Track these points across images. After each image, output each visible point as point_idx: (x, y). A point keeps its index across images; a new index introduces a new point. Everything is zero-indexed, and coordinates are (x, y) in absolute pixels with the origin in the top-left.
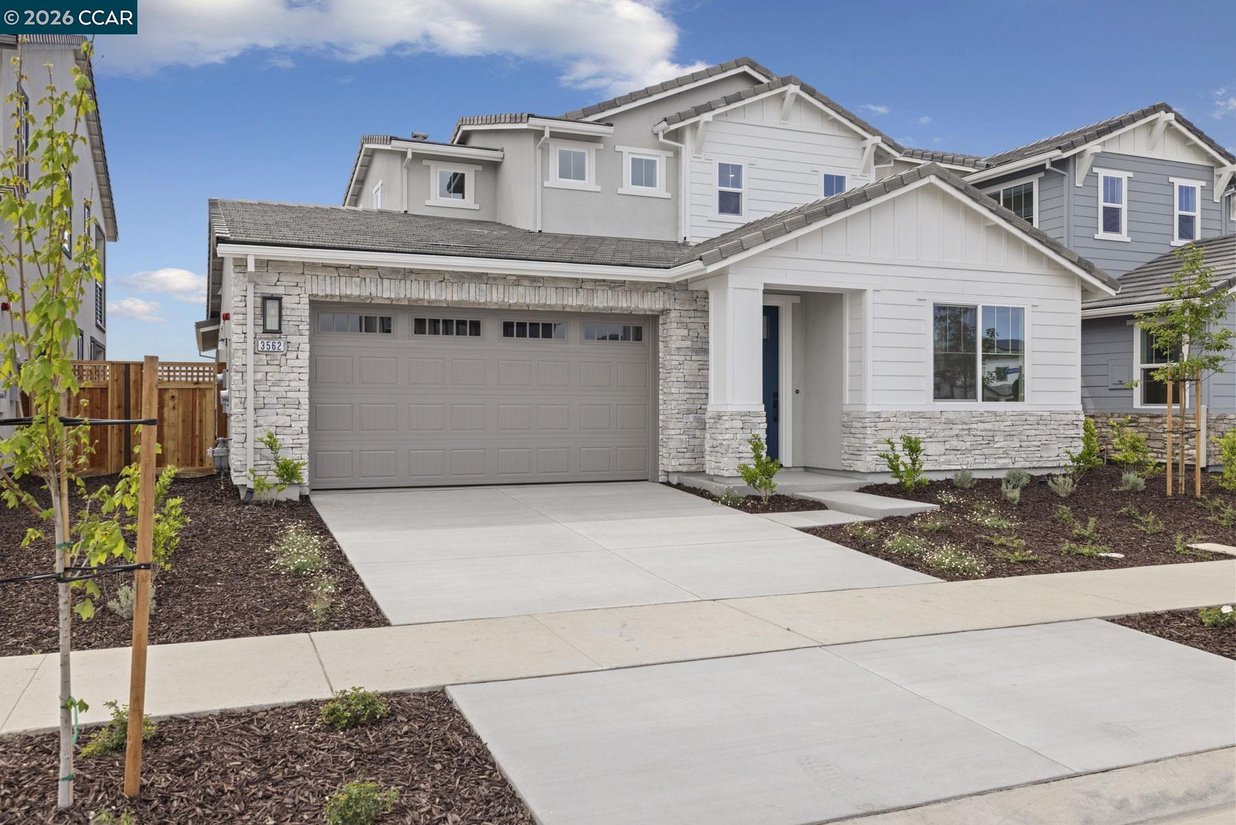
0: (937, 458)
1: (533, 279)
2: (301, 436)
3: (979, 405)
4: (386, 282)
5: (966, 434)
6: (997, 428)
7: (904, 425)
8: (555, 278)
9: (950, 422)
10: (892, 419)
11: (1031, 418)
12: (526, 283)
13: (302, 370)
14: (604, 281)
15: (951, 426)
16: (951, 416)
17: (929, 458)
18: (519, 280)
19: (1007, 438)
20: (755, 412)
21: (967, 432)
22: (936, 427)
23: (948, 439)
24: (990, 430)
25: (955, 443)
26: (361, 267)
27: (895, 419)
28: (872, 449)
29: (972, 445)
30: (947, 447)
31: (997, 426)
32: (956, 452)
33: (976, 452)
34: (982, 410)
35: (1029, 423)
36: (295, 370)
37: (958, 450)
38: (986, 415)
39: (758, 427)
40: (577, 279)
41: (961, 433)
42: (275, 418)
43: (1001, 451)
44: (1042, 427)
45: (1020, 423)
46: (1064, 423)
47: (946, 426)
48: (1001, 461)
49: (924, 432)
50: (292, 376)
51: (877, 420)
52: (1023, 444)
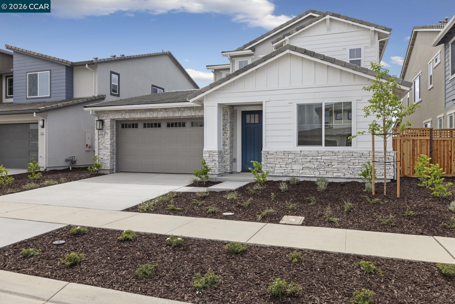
0: (298, 171)
1: (165, 109)
2: (108, 157)
3: (323, 148)
4: (127, 113)
5: (315, 161)
6: (333, 159)
7: (280, 156)
8: (172, 108)
9: (305, 156)
10: (274, 154)
11: (356, 154)
12: (163, 110)
13: (109, 139)
14: (187, 107)
15: (306, 157)
16: (306, 153)
17: (294, 171)
18: (161, 110)
19: (339, 164)
20: (214, 151)
21: (315, 160)
22: (298, 158)
23: (304, 163)
24: (329, 160)
25: (308, 165)
26: (121, 110)
27: (276, 154)
28: (265, 166)
29: (317, 166)
30: (304, 166)
31: (333, 158)
32: (309, 169)
33: (321, 169)
34: (324, 150)
35: (354, 156)
36: (107, 139)
37: (310, 168)
38: (327, 152)
39: (215, 156)
40: (178, 108)
41: (311, 160)
42: (103, 152)
43: (336, 169)
44: (363, 159)
45: (349, 156)
46: (378, 157)
47: (303, 157)
48: (335, 174)
49: (291, 159)
50: (106, 141)
51: (267, 154)
52: (350, 166)
